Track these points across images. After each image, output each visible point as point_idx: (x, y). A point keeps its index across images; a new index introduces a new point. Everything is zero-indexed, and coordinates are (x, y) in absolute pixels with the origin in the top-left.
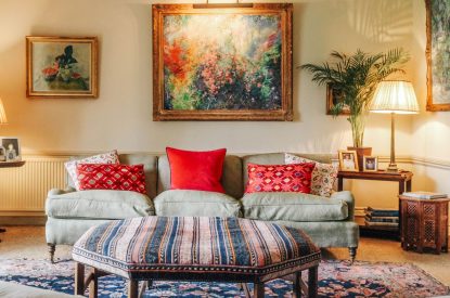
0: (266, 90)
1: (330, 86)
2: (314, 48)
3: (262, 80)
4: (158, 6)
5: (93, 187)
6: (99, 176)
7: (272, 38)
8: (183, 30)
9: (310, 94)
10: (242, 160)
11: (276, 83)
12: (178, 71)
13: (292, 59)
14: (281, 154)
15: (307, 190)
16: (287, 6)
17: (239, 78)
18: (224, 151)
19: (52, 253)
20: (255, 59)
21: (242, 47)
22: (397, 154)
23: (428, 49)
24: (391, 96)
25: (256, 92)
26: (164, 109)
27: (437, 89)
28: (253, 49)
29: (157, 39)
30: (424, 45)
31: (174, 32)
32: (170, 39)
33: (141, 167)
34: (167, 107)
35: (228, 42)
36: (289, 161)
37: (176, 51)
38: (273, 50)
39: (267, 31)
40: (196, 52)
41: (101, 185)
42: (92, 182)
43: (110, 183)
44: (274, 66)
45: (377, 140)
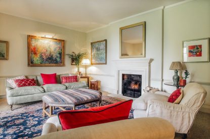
0: (58, 59)
1: (72, 59)
2: (68, 51)
3: (57, 57)
4: (30, 36)
5: (22, 86)
6: (23, 82)
7: (60, 47)
8: (37, 43)
9: (68, 61)
10: (59, 76)
11: (61, 58)
12: (35, 53)
13: (64, 53)
14: (68, 74)
15: (77, 81)
16: (63, 41)
17: (52, 56)
18: (56, 74)
19: (11, 107)
20: (56, 52)
21: (52, 49)
22: (87, 73)
23: (91, 53)
24: (85, 61)
25: (56, 60)
26: (31, 63)
27: (93, 60)
28: (55, 50)
29: (29, 45)
30: (90, 53)
31: (34, 43)
32: (33, 45)
33: (33, 79)
34: (32, 63)
35: (49, 47)
36: (70, 75)
37: (35, 48)
38: (60, 50)
39: (59, 46)
40: (40, 49)
41: (24, 85)
42: (21, 84)
43: (27, 84)
44: (60, 54)
45: (82, 70)
